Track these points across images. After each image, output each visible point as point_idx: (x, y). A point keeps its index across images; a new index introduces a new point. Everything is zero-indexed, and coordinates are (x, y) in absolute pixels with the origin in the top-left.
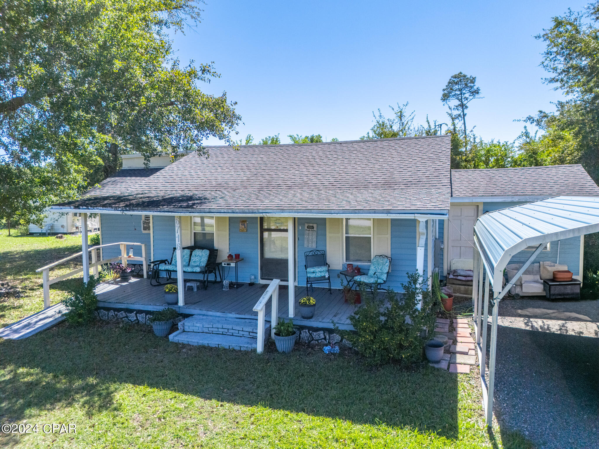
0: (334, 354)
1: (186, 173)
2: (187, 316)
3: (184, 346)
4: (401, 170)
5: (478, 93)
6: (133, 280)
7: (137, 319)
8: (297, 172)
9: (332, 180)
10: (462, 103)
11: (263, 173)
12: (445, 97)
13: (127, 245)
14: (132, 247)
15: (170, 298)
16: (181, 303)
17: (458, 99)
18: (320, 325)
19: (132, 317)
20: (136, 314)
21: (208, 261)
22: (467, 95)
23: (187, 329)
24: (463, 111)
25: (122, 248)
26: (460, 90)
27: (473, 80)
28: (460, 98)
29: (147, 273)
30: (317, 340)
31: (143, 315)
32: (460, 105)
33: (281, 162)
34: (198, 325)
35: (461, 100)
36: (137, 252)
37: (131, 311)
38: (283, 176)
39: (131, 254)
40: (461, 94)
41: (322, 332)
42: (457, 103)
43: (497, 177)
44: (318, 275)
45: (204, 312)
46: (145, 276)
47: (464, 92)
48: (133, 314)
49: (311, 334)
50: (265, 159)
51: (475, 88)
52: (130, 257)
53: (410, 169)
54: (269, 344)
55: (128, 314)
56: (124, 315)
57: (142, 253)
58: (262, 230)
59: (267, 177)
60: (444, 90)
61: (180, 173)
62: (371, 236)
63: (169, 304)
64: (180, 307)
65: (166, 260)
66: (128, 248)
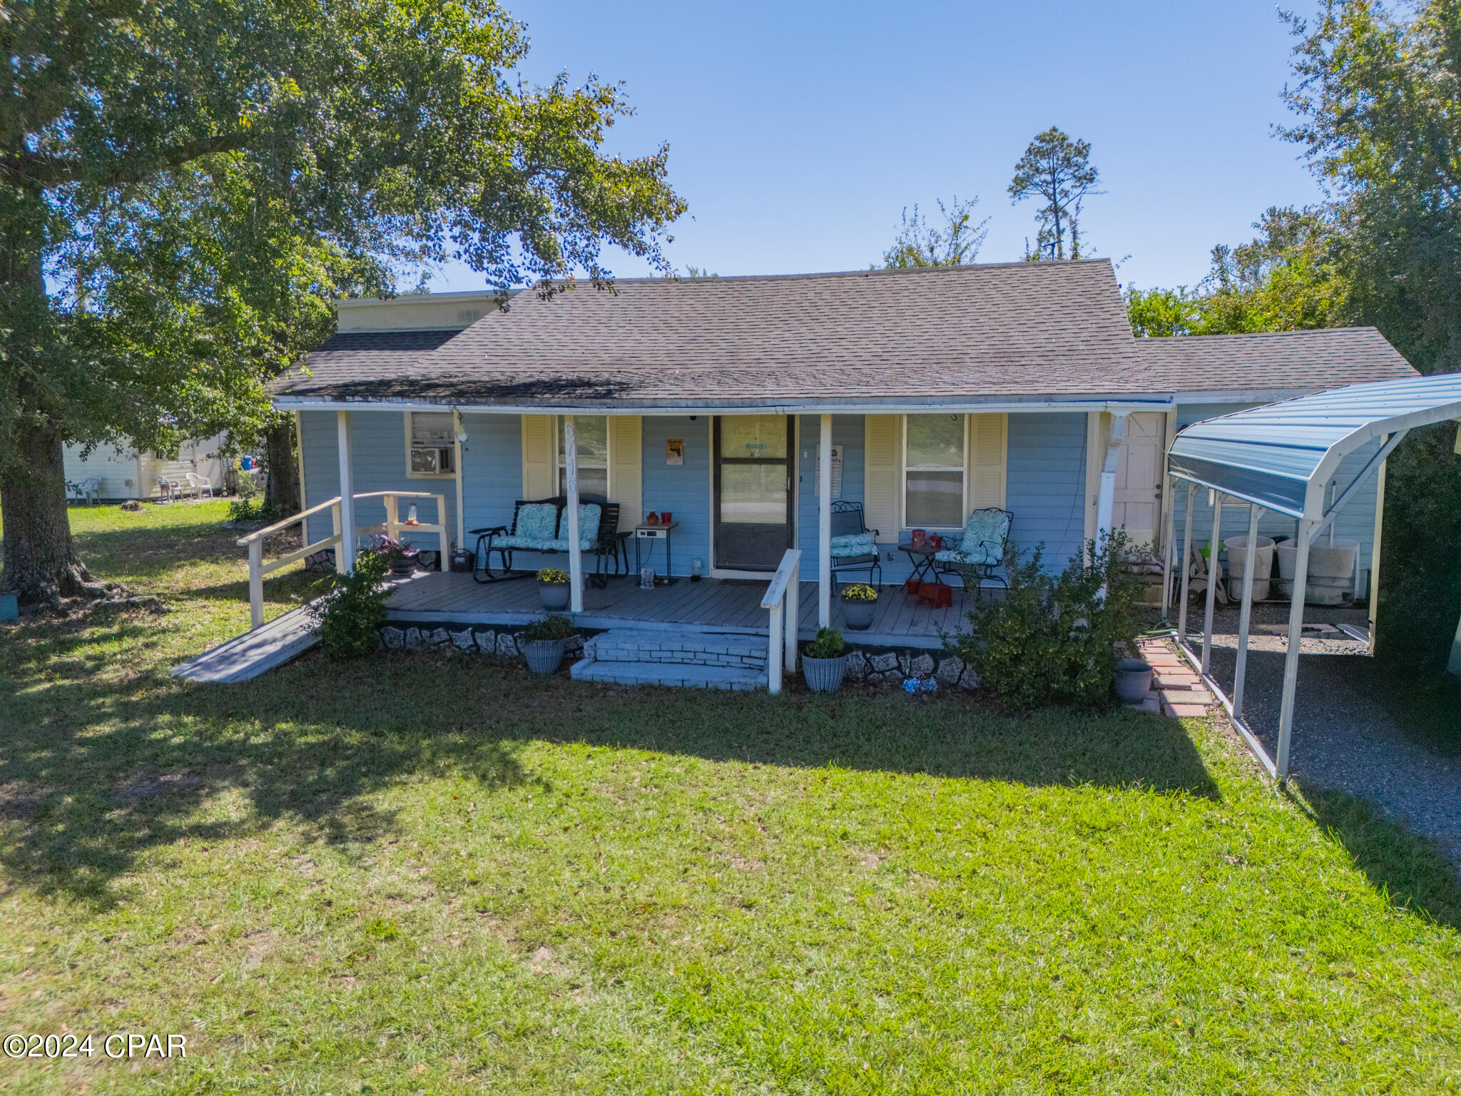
0: (930, 693)
2: (590, 633)
3: (606, 687)
4: (1024, 328)
5: (1091, 180)
6: (418, 575)
7: (476, 644)
8: (787, 334)
10: (1055, 203)
11: (709, 336)
12: (1019, 186)
13: (400, 499)
14: (413, 502)
15: (552, 595)
16: (576, 605)
17: (1045, 193)
18: (889, 641)
19: (464, 640)
20: (473, 633)
21: (600, 528)
22: (1067, 185)
23: (601, 655)
24: (1057, 224)
25: (390, 506)
26: (1053, 172)
27: (1083, 150)
28: (1051, 191)
29: (452, 559)
30: (883, 672)
31: (490, 634)
32: (1050, 209)
33: (741, 313)
34: (627, 646)
35: (1052, 197)
36: (428, 513)
37: (460, 627)
38: (759, 342)
39: (413, 518)
40: (1054, 181)
41: (893, 655)
42: (1045, 203)
43: (1200, 353)
44: (857, 551)
45: (631, 623)
46: (445, 565)
47: (1061, 176)
48: (466, 634)
49: (868, 660)
50: (700, 308)
51: (1087, 168)
52: (410, 523)
53: (1042, 327)
54: (789, 679)
55: (454, 635)
56: (444, 635)
57: (437, 516)
58: (719, 461)
59: (724, 345)
60: (1017, 168)
62: (964, 469)
63: (548, 608)
64: (575, 615)
65: (503, 528)
66: (404, 507)
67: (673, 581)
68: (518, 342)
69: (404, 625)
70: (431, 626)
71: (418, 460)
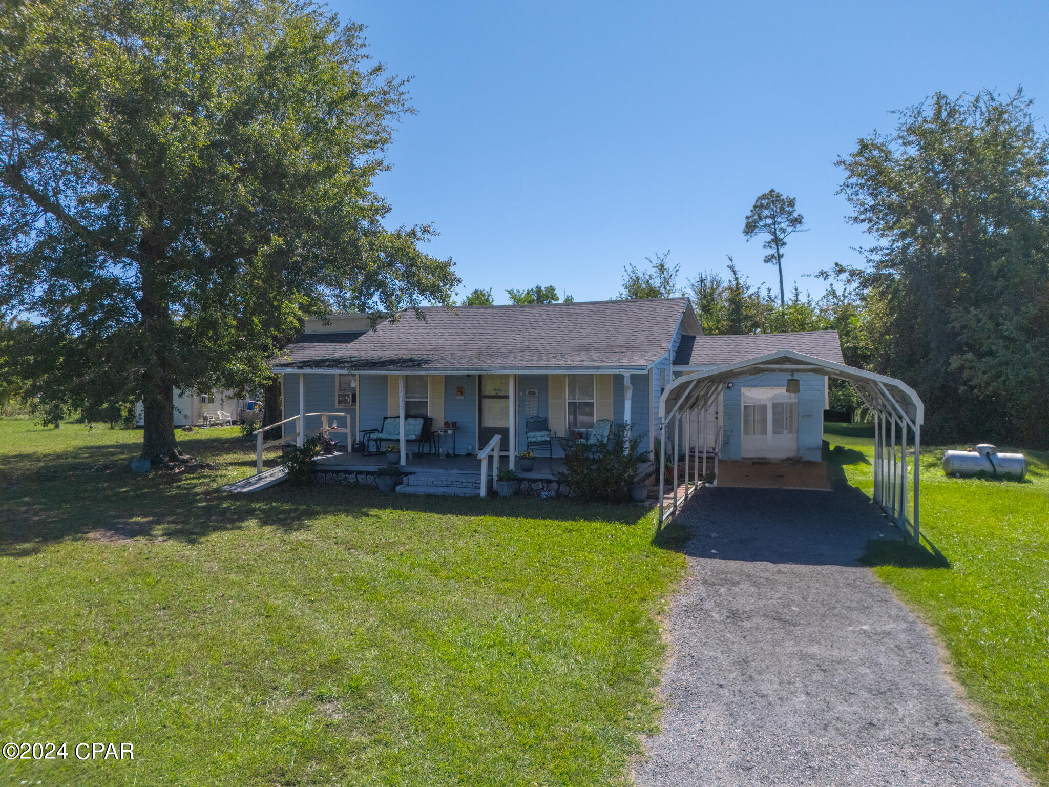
0: (551, 498)
1: (395, 337)
2: (407, 474)
3: (410, 495)
5: (800, 222)
6: (336, 454)
7: (357, 481)
8: (518, 336)
9: (554, 344)
10: (775, 236)
11: (481, 337)
12: (750, 228)
13: (329, 416)
14: (336, 418)
15: (391, 457)
16: (403, 462)
17: (771, 232)
18: (539, 476)
19: (352, 478)
20: (356, 475)
21: (423, 429)
22: (783, 226)
23: (411, 483)
24: (778, 251)
25: (324, 419)
26: (773, 217)
27: (791, 203)
28: (773, 230)
29: (353, 446)
30: (536, 491)
31: (364, 475)
32: (773, 240)
33: (500, 325)
34: (422, 479)
35: (774, 233)
36: (342, 423)
37: (350, 473)
38: (503, 340)
39: (335, 426)
40: (774, 224)
41: (540, 483)
42: (769, 237)
44: (539, 439)
45: (427, 470)
46: (349, 449)
47: (779, 220)
48: (353, 475)
49: (530, 485)
50: (482, 322)
51: (795, 215)
52: (333, 428)
54: (491, 492)
55: (348, 476)
56: (343, 476)
57: (346, 423)
58: (481, 397)
59: (486, 341)
60: (747, 218)
61: (387, 337)
62: (594, 401)
63: (390, 463)
64: (402, 466)
65: (377, 430)
66: (331, 420)
67: (456, 456)
68: (389, 340)
69: (326, 472)
70: (338, 472)
71: (341, 399)
